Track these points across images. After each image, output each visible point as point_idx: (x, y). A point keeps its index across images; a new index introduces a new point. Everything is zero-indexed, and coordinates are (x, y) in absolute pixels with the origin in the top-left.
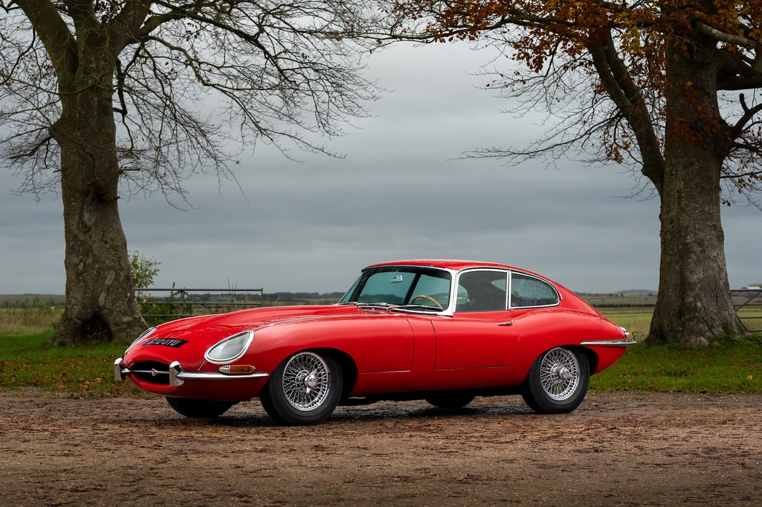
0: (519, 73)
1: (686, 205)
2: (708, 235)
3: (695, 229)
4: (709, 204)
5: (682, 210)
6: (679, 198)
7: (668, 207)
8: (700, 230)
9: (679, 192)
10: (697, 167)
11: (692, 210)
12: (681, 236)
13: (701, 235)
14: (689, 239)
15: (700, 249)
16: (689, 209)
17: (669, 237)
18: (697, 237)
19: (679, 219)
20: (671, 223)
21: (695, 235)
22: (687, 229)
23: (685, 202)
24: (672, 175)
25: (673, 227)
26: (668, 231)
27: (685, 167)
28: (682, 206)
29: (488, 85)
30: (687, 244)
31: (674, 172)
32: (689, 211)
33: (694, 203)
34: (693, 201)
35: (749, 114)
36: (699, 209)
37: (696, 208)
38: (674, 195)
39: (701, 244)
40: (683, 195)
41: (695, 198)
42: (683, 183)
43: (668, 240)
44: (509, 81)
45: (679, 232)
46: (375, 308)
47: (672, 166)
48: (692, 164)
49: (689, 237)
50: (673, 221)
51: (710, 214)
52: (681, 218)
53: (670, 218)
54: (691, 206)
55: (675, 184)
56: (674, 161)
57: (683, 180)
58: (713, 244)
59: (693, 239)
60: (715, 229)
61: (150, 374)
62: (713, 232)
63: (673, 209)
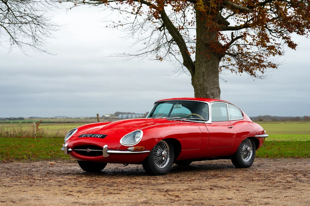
0: (120, 22)
1: (206, 78)
2: (215, 91)
3: (210, 88)
4: (216, 78)
5: (205, 80)
6: (204, 75)
7: (198, 79)
8: (212, 89)
9: (203, 73)
10: (211, 63)
11: (209, 80)
12: (204, 91)
13: (213, 91)
14: (208, 93)
15: (213, 97)
16: (207, 80)
17: (199, 92)
18: (211, 92)
19: (203, 84)
20: (200, 86)
21: (210, 91)
22: (207, 89)
23: (206, 77)
24: (200, 65)
25: (201, 87)
26: (199, 89)
27: (206, 62)
28: (205, 79)
29: (107, 27)
30: (207, 94)
31: (201, 65)
32: (208, 81)
33: (210, 77)
34: (209, 77)
35: (233, 40)
36: (212, 80)
37: (211, 80)
38: (201, 74)
39: (213, 95)
40: (205, 74)
41: (210, 75)
42: (205, 69)
43: (199, 93)
44: (116, 25)
45: (204, 89)
46: (176, 120)
47: (200, 62)
48: (209, 61)
49: (208, 92)
50: (201, 85)
51: (216, 82)
52: (205, 84)
53: (200, 84)
54: (208, 79)
55: (202, 69)
56: (201, 60)
57: (205, 68)
58: (217, 95)
59: (210, 93)
60: (218, 89)
61: (86, 151)
62: (217, 90)
63: (201, 80)
